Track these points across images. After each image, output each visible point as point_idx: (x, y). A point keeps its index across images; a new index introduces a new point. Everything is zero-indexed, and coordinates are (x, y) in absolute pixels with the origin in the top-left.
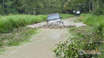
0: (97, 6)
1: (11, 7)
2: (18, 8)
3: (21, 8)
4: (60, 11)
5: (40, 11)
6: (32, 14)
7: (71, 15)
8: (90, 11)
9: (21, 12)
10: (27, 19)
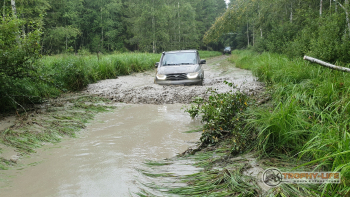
0: (259, 37)
1: (116, 40)
2: (126, 40)
3: (131, 41)
4: (198, 46)
5: (164, 46)
6: (151, 51)
7: (217, 52)
8: (249, 45)
9: (132, 48)
10: (143, 59)
